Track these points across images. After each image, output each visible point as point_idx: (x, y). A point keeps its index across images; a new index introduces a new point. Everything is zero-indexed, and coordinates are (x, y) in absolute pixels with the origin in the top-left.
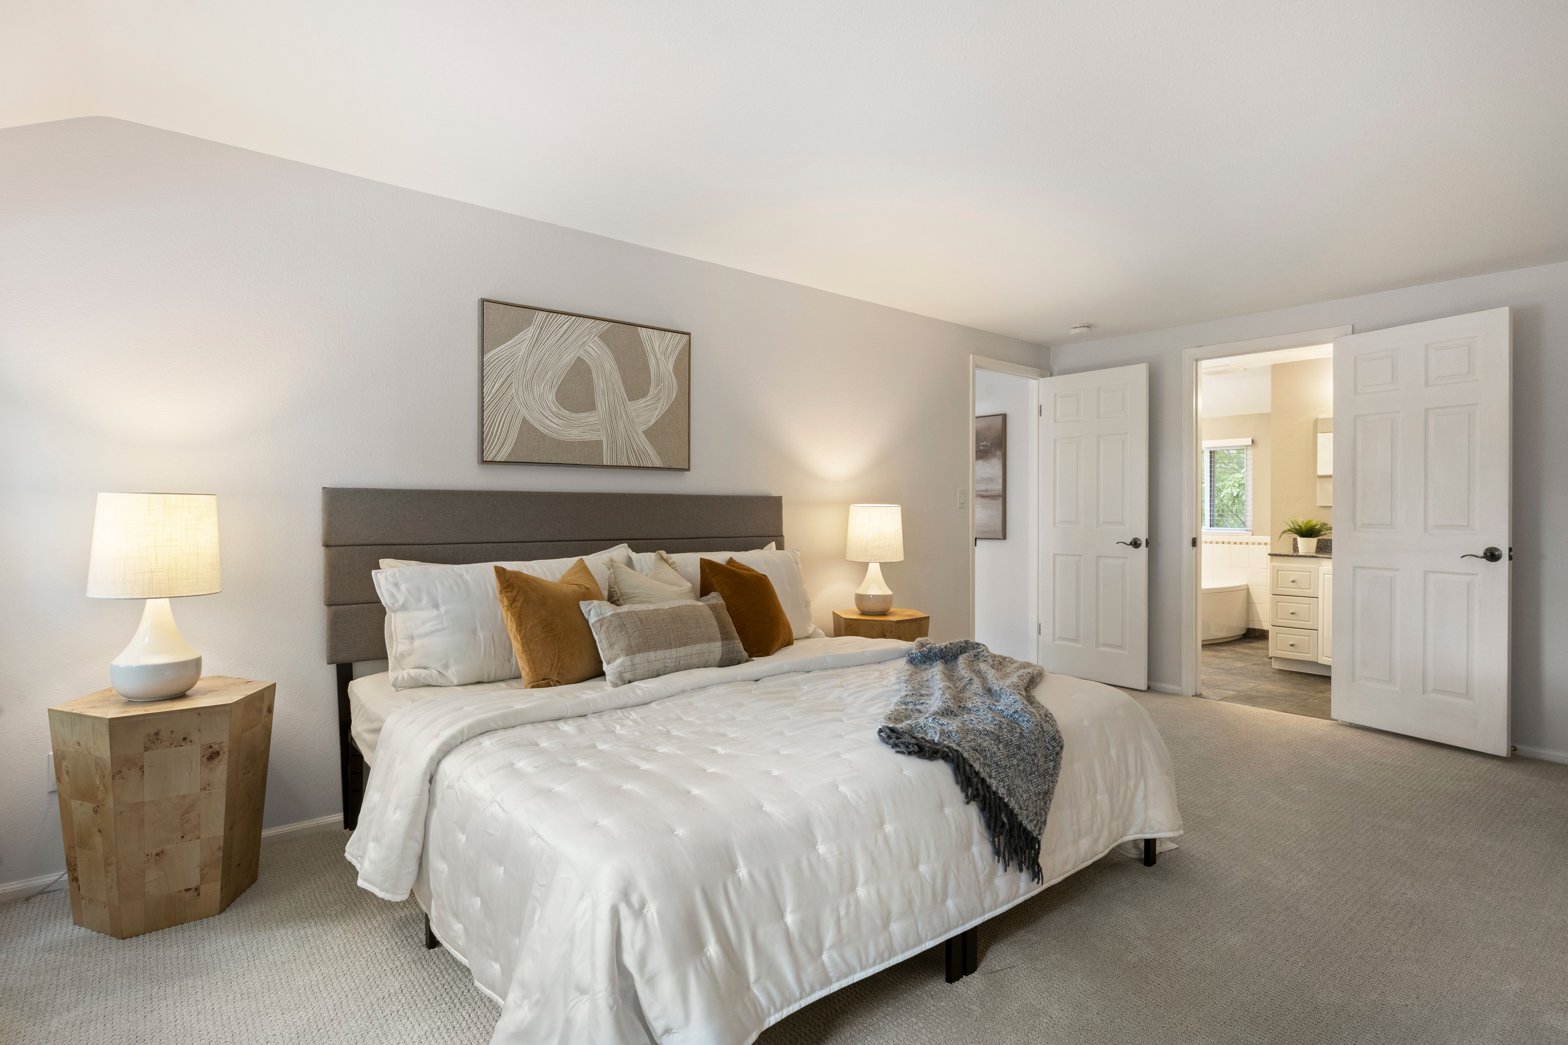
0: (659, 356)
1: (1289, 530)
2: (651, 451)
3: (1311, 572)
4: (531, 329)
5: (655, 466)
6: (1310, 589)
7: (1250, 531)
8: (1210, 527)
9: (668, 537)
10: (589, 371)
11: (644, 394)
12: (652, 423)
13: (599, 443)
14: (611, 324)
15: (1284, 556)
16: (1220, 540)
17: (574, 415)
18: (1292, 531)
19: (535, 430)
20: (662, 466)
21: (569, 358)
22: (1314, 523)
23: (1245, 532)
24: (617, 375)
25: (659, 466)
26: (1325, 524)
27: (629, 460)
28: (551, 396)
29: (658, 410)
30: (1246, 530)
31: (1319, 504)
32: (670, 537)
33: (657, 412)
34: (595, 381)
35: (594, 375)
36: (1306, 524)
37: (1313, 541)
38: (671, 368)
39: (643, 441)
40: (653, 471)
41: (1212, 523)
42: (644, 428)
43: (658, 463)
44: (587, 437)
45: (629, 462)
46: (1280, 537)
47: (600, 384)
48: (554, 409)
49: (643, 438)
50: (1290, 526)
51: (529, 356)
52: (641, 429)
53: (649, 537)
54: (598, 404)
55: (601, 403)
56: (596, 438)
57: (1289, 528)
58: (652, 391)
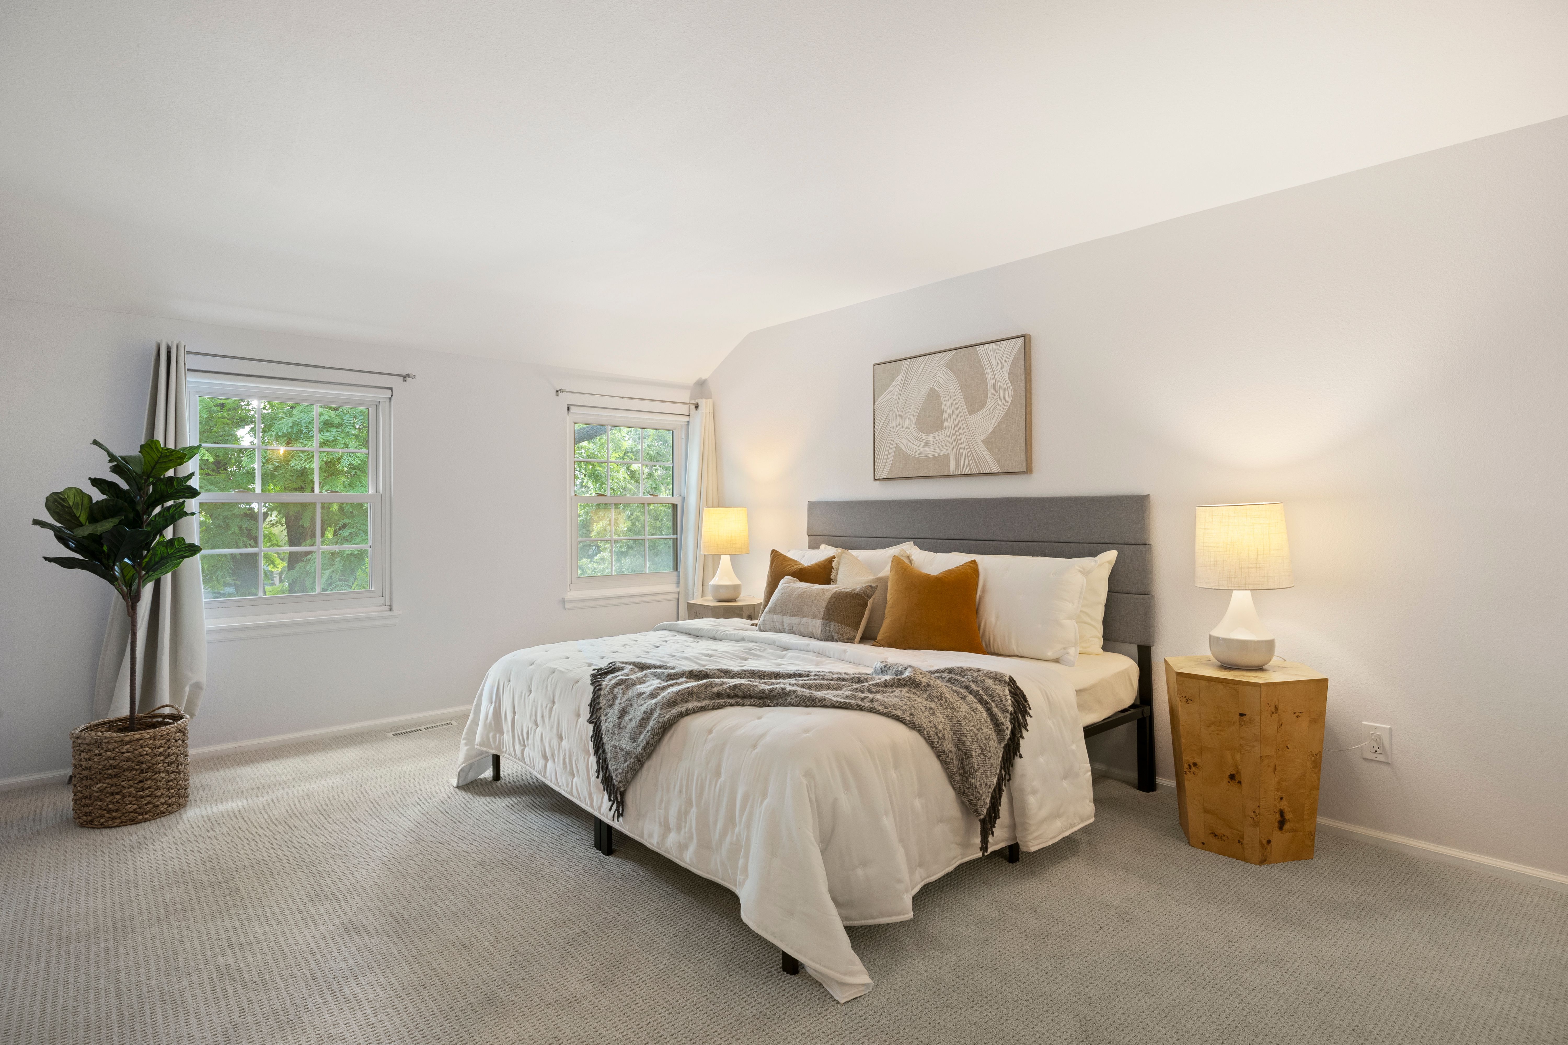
0: (995, 367)
2: (989, 457)
4: (900, 376)
5: (993, 472)
9: (1004, 539)
10: (938, 396)
11: (982, 406)
12: (990, 431)
13: (947, 456)
14: (955, 351)
17: (929, 436)
19: (903, 452)
20: (1000, 471)
21: (925, 390)
24: (960, 395)
25: (996, 471)
27: (970, 468)
28: (913, 424)
29: (995, 418)
32: (1006, 539)
33: (994, 421)
34: (943, 404)
35: (942, 400)
38: (1006, 375)
39: (982, 450)
40: (972, 478)
42: (983, 437)
43: (996, 469)
44: (938, 453)
45: (971, 471)
47: (946, 405)
48: (915, 434)
49: (983, 447)
51: (899, 396)
52: (979, 440)
53: (987, 539)
54: (946, 424)
55: (948, 423)
56: (945, 452)
58: (990, 402)
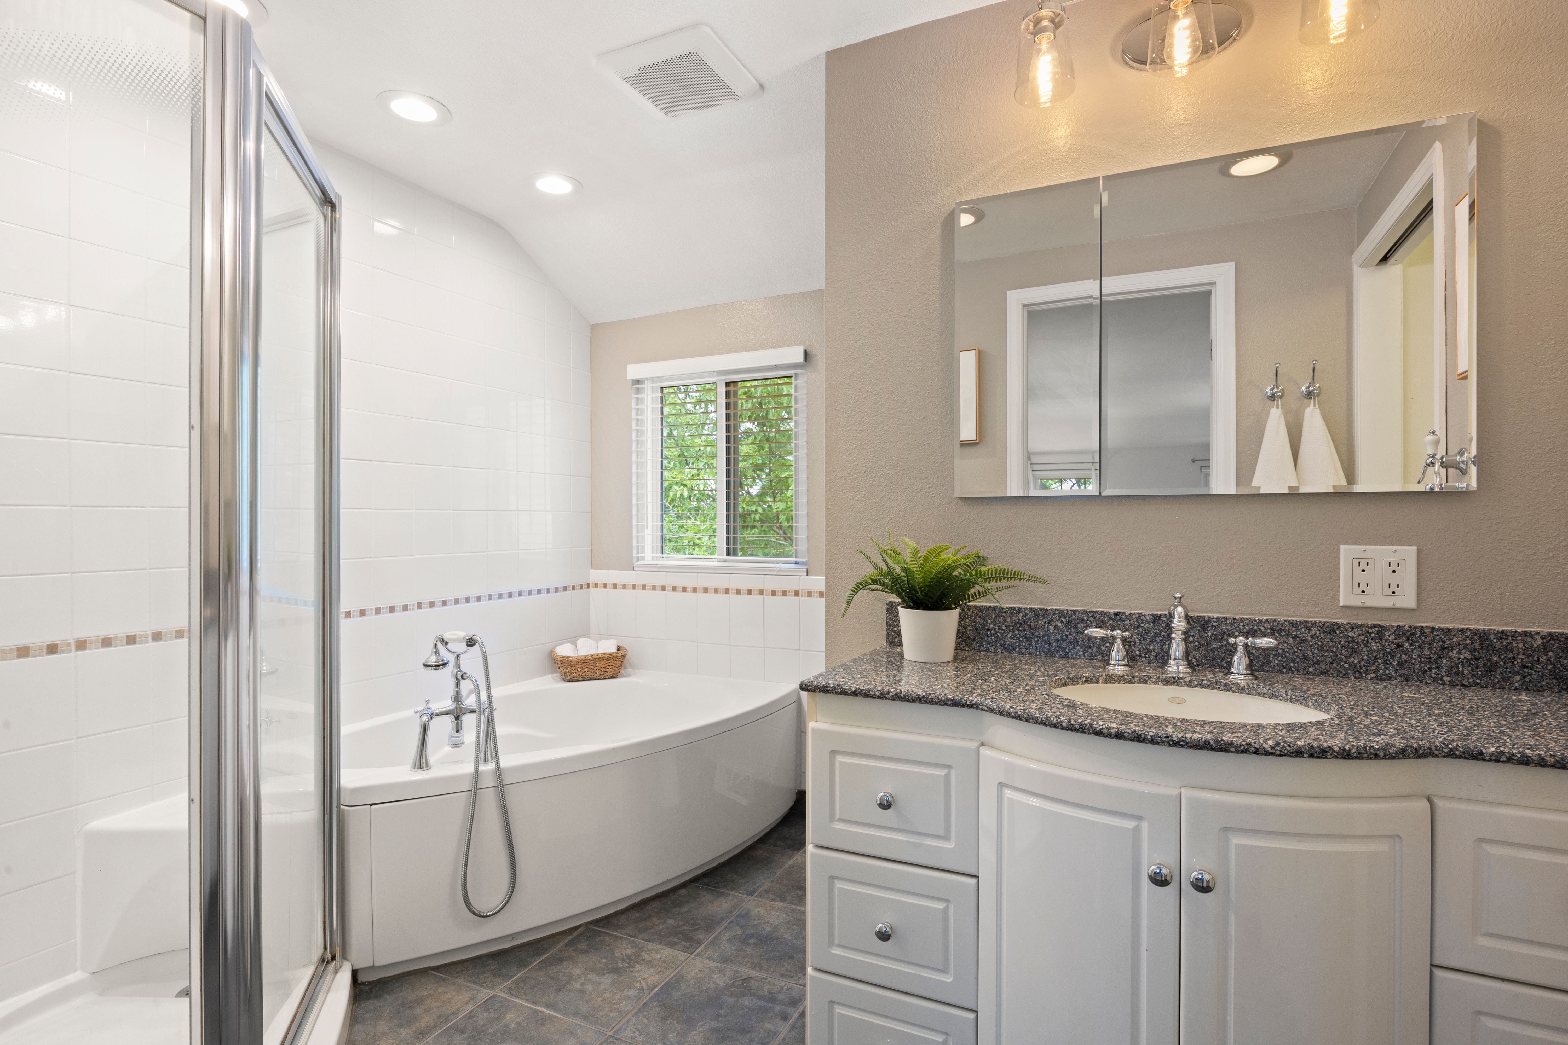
1: (875, 582)
3: (949, 767)
6: (946, 838)
7: (802, 564)
8: (728, 554)
15: (855, 694)
16: (744, 585)
18: (884, 584)
22: (948, 557)
23: (793, 566)
26: (981, 559)
30: (796, 563)
31: (957, 494)
36: (926, 559)
37: (949, 619)
41: (732, 546)
46: (849, 603)
50: (876, 566)
57: (871, 571)
